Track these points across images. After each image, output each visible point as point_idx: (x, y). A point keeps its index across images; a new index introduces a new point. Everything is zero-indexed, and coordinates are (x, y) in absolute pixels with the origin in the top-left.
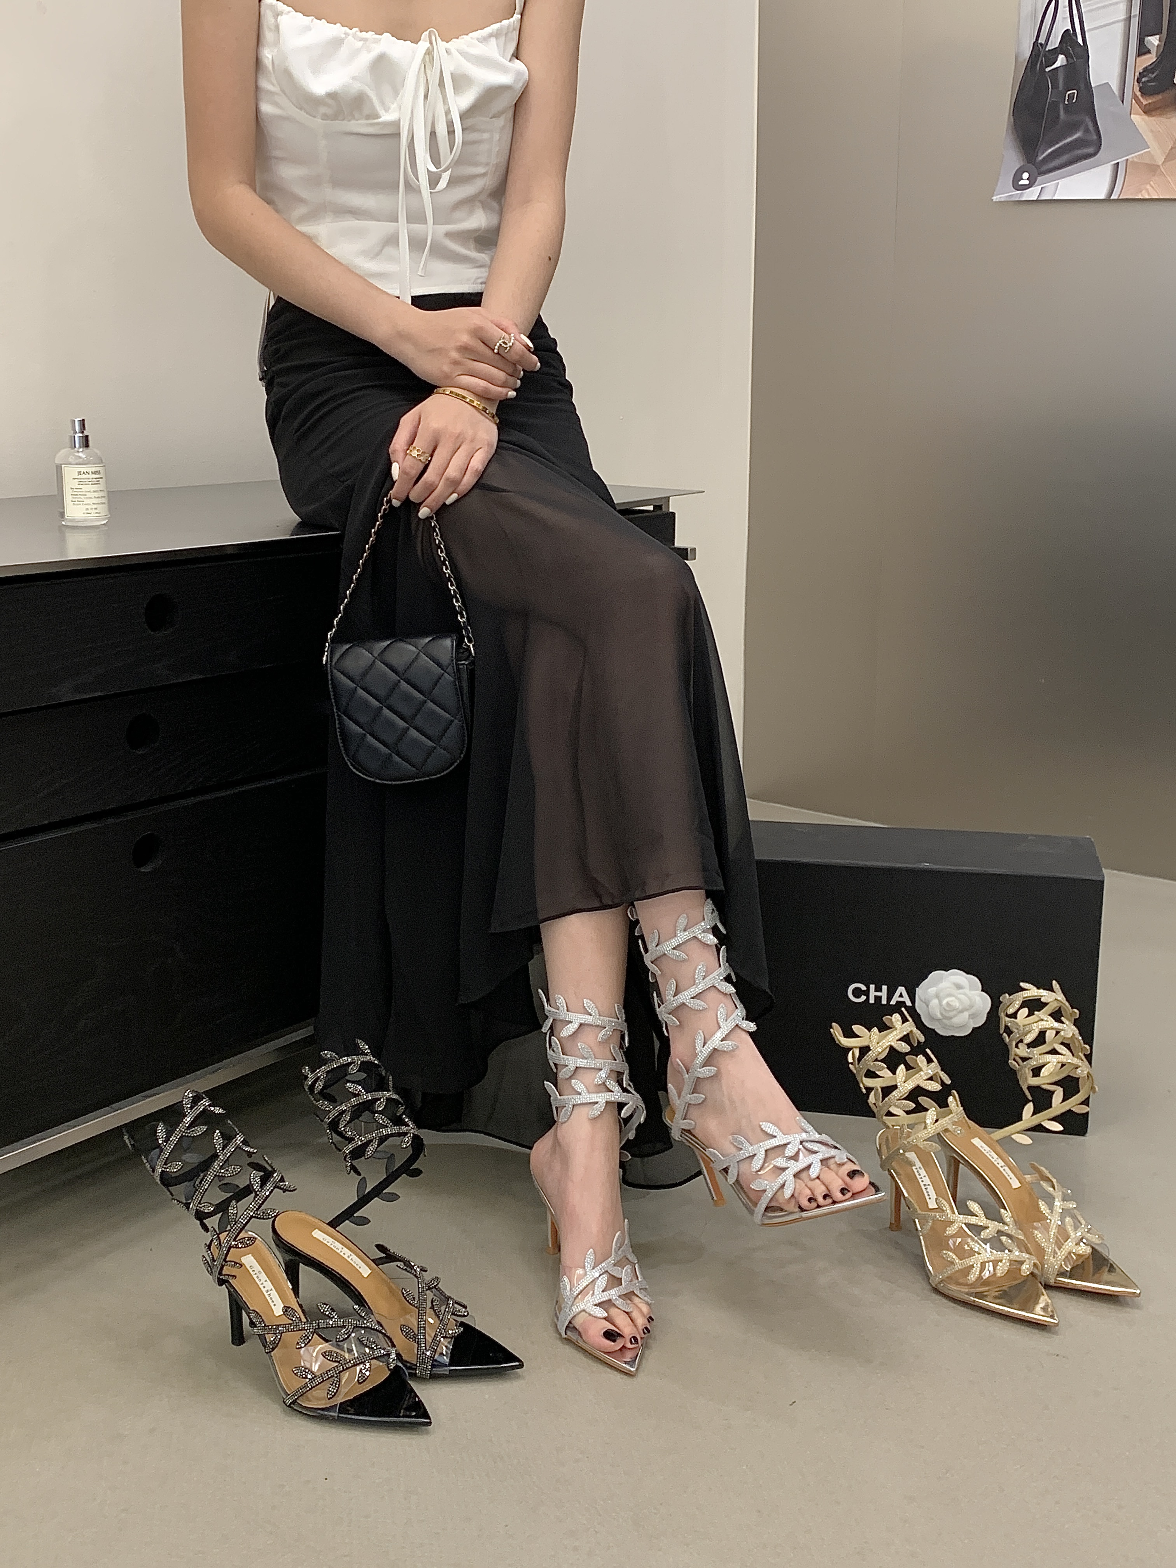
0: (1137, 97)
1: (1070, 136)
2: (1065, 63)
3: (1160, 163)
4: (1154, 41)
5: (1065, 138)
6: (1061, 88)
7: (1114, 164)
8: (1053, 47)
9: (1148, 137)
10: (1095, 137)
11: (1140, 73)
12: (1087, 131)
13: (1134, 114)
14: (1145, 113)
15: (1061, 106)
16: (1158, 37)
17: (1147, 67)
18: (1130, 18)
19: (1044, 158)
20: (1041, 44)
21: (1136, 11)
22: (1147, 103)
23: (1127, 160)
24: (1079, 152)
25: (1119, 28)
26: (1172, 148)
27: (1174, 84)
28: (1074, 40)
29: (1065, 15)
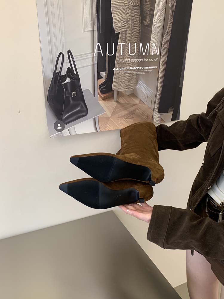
0: (100, 94)
1: (75, 109)
2: (70, 81)
3: (110, 117)
4: (104, 74)
5: (74, 110)
6: (69, 91)
7: (94, 118)
8: (64, 74)
9: (105, 108)
10: (85, 109)
11: (100, 86)
12: (82, 107)
13: (99, 100)
14: (103, 100)
15: (71, 98)
16: (105, 72)
17: (102, 83)
18: (94, 65)
19: (66, 117)
20: (58, 73)
21: (96, 62)
22: (103, 96)
23: (98, 116)
24: (80, 115)
25: (90, 68)
26: (113, 112)
27: (112, 90)
28: (73, 72)
29: (67, 62)
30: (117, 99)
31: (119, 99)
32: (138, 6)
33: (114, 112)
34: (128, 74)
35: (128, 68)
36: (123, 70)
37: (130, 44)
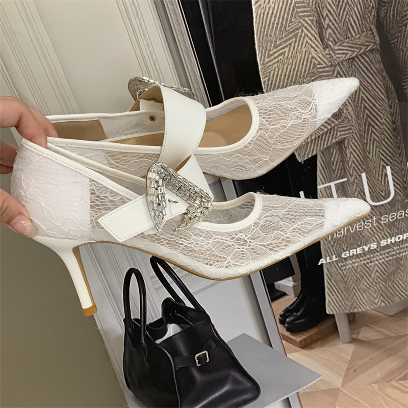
0: (288, 337)
1: (217, 390)
2: (179, 330)
3: (339, 385)
4: (287, 284)
5: (213, 394)
6: (185, 354)
7: (284, 400)
8: (155, 320)
9: (316, 368)
10: (248, 384)
11: (281, 316)
12: (235, 381)
13: (289, 353)
14: (302, 348)
15: (193, 369)
16: (290, 278)
17: (287, 309)
20: (136, 320)
22: (301, 339)
23: (298, 393)
24: (237, 399)
26: (348, 370)
27: (329, 315)
28: (181, 307)
29: (156, 286)
30: (352, 334)
31: (358, 334)
32: (371, 51)
33: (352, 371)
34: (379, 259)
35: (374, 246)
36: (357, 256)
37: (364, 175)
